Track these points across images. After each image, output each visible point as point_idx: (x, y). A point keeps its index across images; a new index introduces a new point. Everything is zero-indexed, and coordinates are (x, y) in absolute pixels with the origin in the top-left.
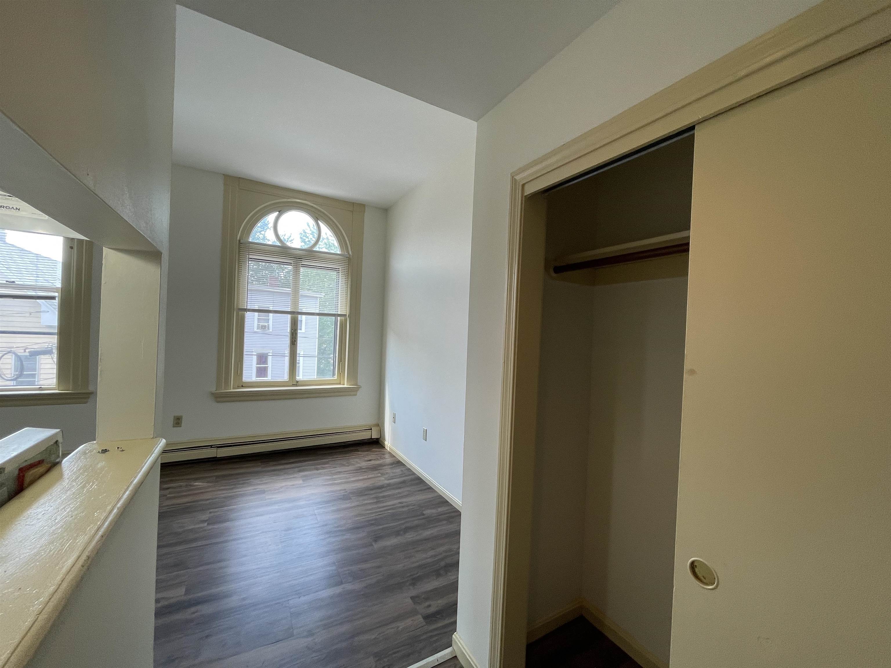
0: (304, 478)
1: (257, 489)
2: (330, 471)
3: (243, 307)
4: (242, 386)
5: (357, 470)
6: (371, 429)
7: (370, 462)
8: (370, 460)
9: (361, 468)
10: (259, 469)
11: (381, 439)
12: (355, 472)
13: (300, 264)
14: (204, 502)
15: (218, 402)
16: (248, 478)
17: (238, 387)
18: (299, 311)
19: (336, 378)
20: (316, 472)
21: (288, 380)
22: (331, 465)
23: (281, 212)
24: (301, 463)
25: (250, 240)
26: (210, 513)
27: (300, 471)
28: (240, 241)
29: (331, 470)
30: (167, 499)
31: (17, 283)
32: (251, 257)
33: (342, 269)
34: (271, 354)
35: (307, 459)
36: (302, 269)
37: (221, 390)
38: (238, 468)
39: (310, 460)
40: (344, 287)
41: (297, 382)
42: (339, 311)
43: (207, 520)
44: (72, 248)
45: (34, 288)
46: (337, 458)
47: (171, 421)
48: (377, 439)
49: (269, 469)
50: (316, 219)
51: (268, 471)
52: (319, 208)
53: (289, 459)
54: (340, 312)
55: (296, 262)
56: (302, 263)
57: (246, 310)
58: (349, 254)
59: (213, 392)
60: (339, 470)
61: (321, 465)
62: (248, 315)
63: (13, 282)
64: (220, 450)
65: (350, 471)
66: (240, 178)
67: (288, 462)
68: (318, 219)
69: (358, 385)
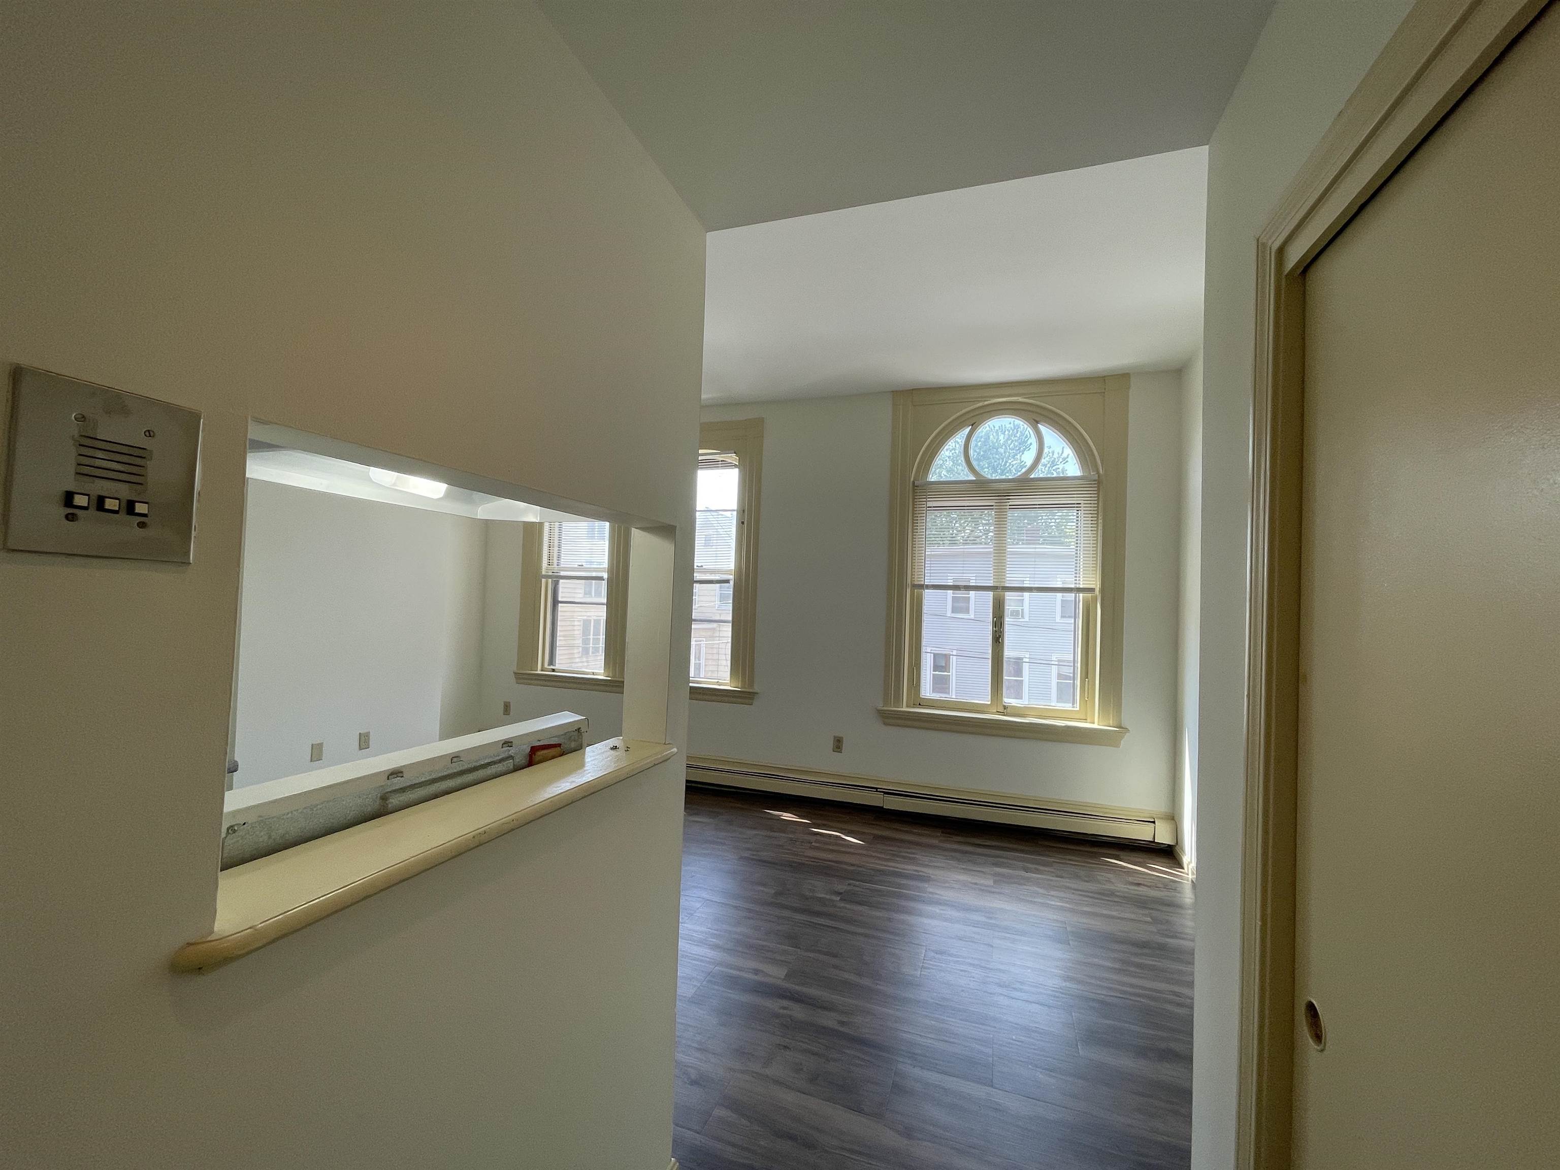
0: (997, 878)
1: (921, 871)
2: (1049, 880)
3: (920, 583)
4: (920, 704)
5: (1100, 894)
6: (1154, 822)
7: (1136, 888)
8: (1139, 884)
9: (1112, 893)
10: (935, 842)
11: (1177, 848)
12: (1096, 896)
13: (1006, 506)
14: (845, 867)
15: (885, 724)
16: (914, 851)
17: (914, 706)
18: (1007, 585)
19: (1078, 709)
20: (1023, 873)
21: (989, 703)
22: (1053, 870)
23: (974, 426)
24: (1004, 851)
25: (932, 477)
26: (849, 884)
27: (996, 865)
28: (914, 483)
29: (1051, 878)
30: (810, 848)
31: (704, 567)
32: (929, 504)
33: (1085, 504)
34: (1027, 660)
35: (1015, 846)
36: (1010, 513)
37: (891, 707)
38: (907, 832)
39: (1022, 851)
40: (1090, 537)
41: (1005, 707)
42: (1081, 583)
43: (841, 893)
44: (743, 523)
45: (712, 572)
46: (1070, 860)
47: (831, 744)
48: (1169, 845)
49: (948, 846)
50: (1034, 423)
51: (945, 850)
52: (1038, 403)
53: (986, 839)
54: (1083, 584)
55: (999, 502)
56: (1010, 504)
57: (922, 587)
58: (1098, 473)
59: (879, 708)
60: (1068, 884)
61: (1036, 864)
62: (928, 594)
63: (702, 566)
64: (887, 797)
65: (1087, 891)
66: (913, 390)
67: (982, 843)
68: (1037, 422)
69: (1123, 728)
